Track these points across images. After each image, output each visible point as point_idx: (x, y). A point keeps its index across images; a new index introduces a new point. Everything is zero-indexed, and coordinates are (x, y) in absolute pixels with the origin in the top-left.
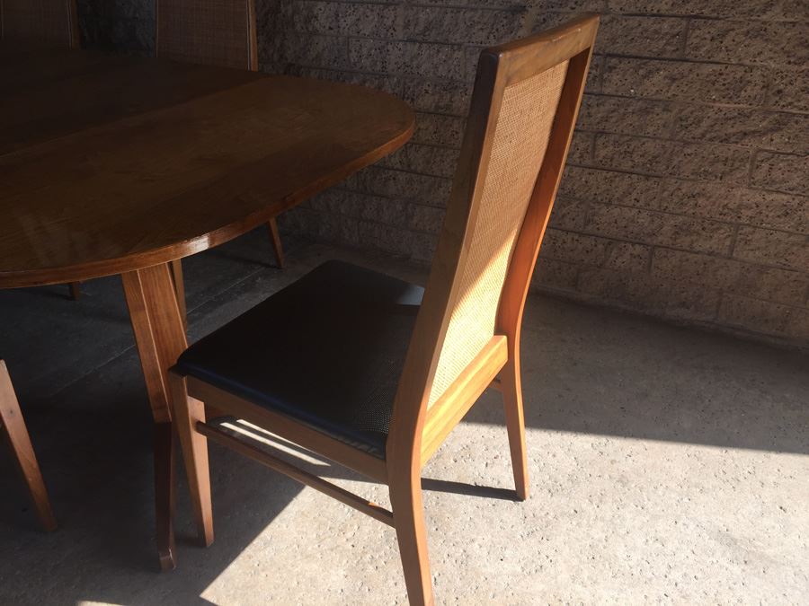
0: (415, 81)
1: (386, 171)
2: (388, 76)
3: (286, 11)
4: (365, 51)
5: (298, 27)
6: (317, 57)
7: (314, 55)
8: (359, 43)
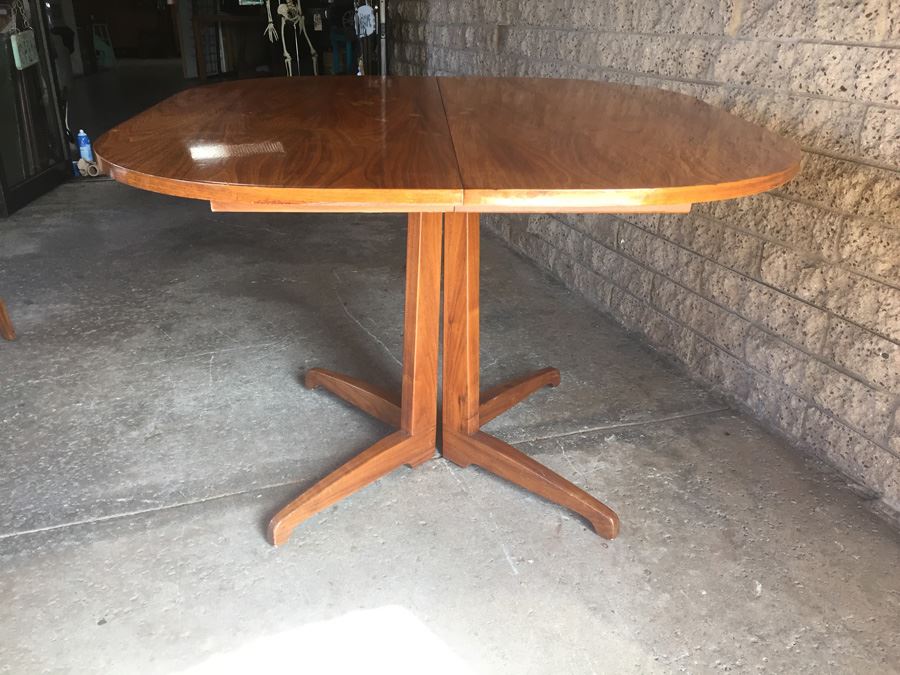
1: (875, 339)
3: (785, 60)
4: (889, 130)
5: (795, 85)
6: (813, 132)
7: (808, 130)
8: (884, 116)
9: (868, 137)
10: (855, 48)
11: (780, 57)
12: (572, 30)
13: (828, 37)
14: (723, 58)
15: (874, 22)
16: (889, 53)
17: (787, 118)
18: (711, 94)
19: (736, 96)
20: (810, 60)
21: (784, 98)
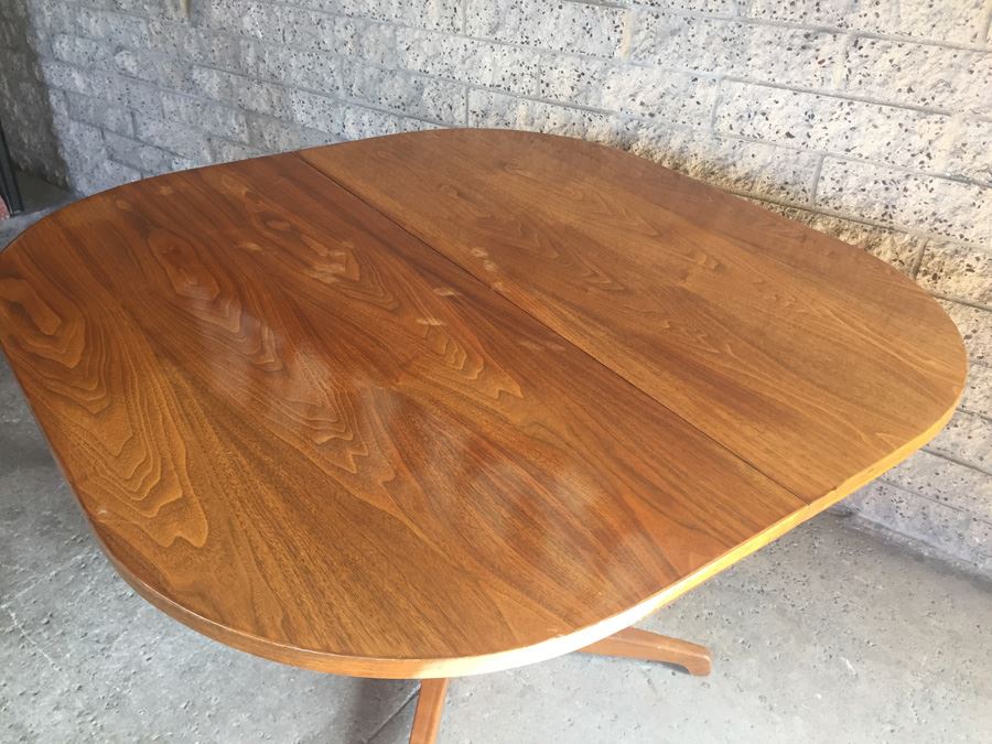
0: (950, 248)
2: (892, 230)
3: (705, 96)
4: (852, 182)
5: (723, 126)
6: (747, 176)
7: (741, 174)
8: (844, 168)
9: (826, 188)
10: (804, 95)
11: (699, 93)
12: (340, 14)
13: (765, 78)
14: (612, 83)
15: (828, 70)
16: (849, 104)
17: (710, 158)
18: (597, 122)
19: (636, 129)
20: (741, 99)
21: (707, 138)
